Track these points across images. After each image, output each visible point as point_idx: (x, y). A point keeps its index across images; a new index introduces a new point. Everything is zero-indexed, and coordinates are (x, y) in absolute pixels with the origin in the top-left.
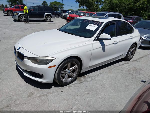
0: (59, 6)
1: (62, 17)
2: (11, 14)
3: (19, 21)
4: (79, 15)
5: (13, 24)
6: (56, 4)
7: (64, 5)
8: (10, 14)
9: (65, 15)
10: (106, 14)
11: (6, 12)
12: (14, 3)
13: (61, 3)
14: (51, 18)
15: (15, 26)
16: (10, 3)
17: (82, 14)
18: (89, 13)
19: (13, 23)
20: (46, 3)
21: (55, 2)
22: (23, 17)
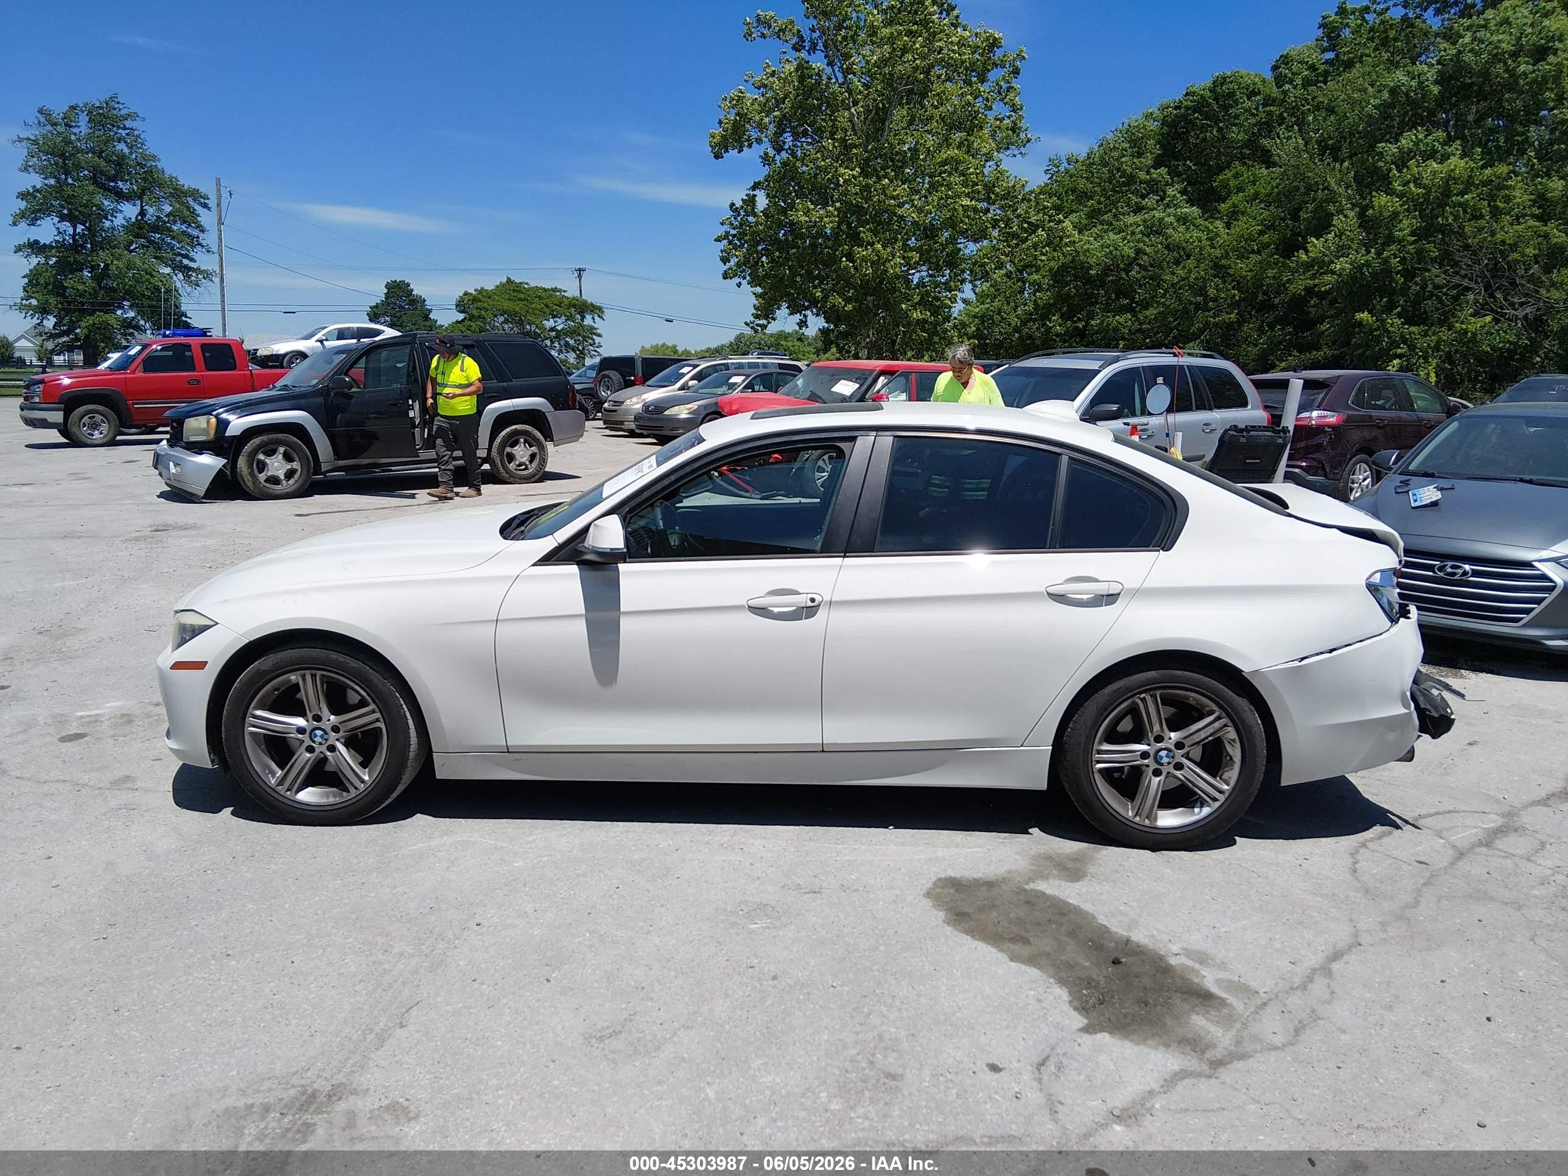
0: (549, 324)
1: (614, 425)
2: (105, 427)
3: (233, 498)
4: (813, 397)
5: (185, 528)
6: (517, 307)
7: (596, 310)
8: (94, 426)
9: (655, 410)
10: (1096, 373)
11: (57, 417)
12: (89, 321)
13: (572, 292)
14: (549, 436)
15: (209, 542)
16: (50, 322)
17: (846, 388)
18: (906, 374)
19: (170, 519)
20: (417, 303)
21: (511, 289)
22: (271, 453)
